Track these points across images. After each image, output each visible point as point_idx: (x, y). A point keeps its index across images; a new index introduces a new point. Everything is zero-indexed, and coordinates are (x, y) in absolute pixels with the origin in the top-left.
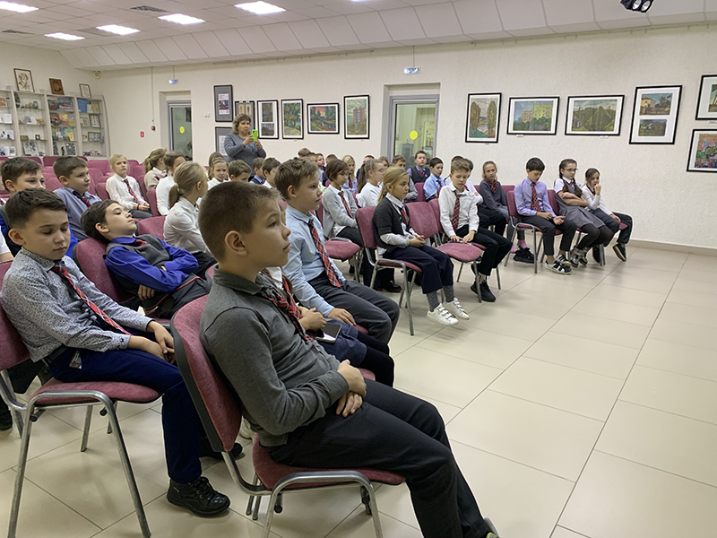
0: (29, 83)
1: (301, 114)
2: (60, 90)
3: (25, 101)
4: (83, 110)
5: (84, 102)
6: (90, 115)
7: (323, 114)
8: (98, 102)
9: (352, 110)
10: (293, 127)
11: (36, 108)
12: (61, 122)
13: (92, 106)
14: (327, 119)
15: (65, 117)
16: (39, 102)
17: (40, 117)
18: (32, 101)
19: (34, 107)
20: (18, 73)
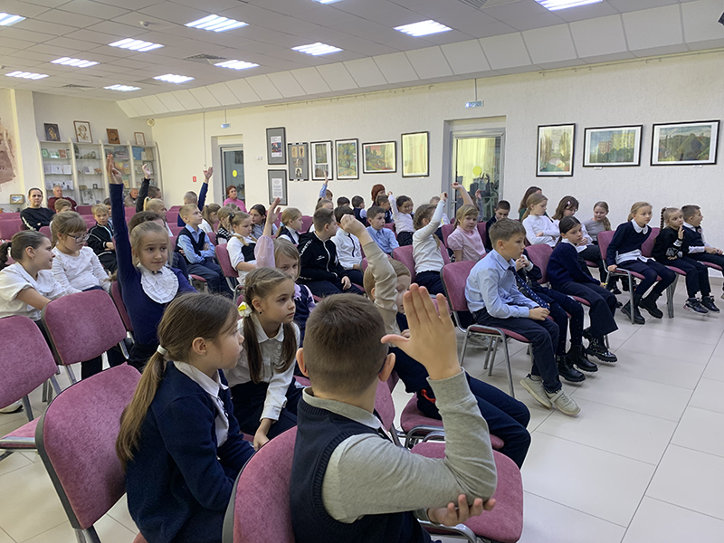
0: (88, 134)
1: (355, 155)
3: (83, 152)
4: (138, 157)
5: (138, 150)
7: (379, 153)
10: (348, 167)
11: (94, 158)
13: (147, 153)
15: (121, 165)
16: (98, 152)
17: (97, 167)
18: (91, 151)
19: (92, 157)
20: (78, 125)
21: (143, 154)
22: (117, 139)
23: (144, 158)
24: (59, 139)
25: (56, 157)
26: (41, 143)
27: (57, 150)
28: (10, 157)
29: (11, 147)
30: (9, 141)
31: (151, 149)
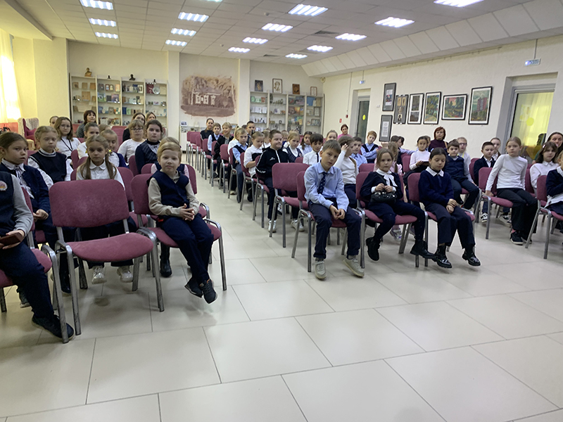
0: (280, 88)
1: (438, 104)
2: (298, 92)
3: (276, 99)
4: (310, 104)
5: (311, 98)
6: (315, 107)
7: (454, 104)
8: (321, 98)
9: (477, 100)
10: (432, 114)
11: (282, 103)
12: (295, 112)
13: (317, 101)
14: (457, 108)
15: (298, 109)
16: (284, 99)
17: (283, 109)
18: (280, 99)
19: (280, 103)
20: (275, 81)
21: (315, 102)
22: (298, 91)
23: (314, 105)
24: (262, 91)
25: (259, 102)
26: (251, 93)
27: (260, 97)
28: (234, 100)
29: (235, 94)
30: (234, 91)
31: (320, 99)
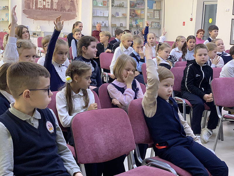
3: (117, 2)
4: (150, 7)
5: (151, 2)
6: (154, 10)
12: (136, 15)
13: (157, 4)
15: (139, 12)
17: (124, 12)
19: (122, 6)
21: (155, 5)
23: (154, 8)
25: (101, 5)
27: (102, 1)
28: (76, 4)
31: (160, 2)
